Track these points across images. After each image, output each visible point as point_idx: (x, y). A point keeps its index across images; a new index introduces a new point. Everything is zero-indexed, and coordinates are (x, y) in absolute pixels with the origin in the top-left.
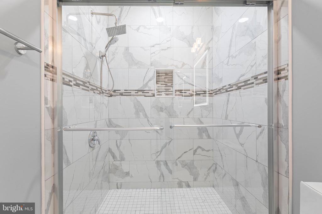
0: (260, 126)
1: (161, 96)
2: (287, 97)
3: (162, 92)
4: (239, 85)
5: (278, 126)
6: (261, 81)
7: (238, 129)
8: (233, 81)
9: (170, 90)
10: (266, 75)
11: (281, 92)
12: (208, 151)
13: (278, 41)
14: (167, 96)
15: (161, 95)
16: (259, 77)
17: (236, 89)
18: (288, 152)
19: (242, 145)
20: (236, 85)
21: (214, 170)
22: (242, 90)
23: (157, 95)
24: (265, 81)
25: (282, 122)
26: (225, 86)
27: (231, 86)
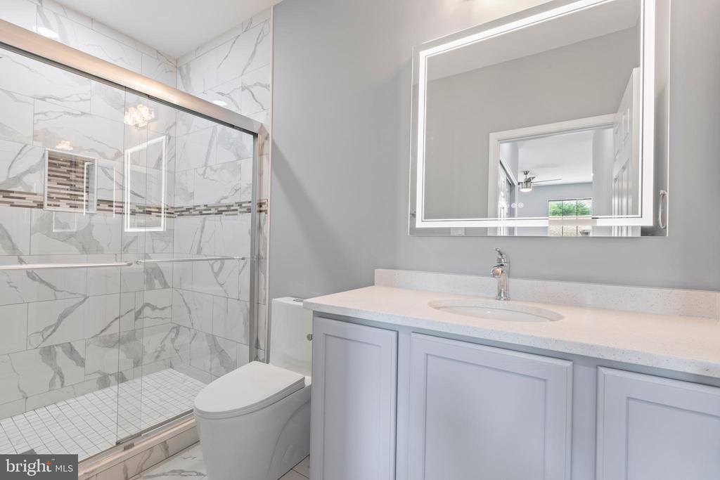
0: (243, 259)
1: (57, 209)
2: (266, 229)
3: (61, 201)
4: (220, 209)
5: (259, 258)
6: (245, 210)
7: (217, 266)
8: (211, 202)
9: (80, 198)
10: (250, 204)
11: (262, 225)
12: (163, 309)
13: (261, 175)
14: (73, 210)
15: (59, 206)
16: (244, 205)
17: (216, 214)
18: (266, 281)
19: (221, 285)
20: (216, 207)
21: (172, 339)
22: (223, 216)
23: (48, 205)
24: (249, 210)
25: (262, 253)
26: (199, 206)
27: (208, 208)
